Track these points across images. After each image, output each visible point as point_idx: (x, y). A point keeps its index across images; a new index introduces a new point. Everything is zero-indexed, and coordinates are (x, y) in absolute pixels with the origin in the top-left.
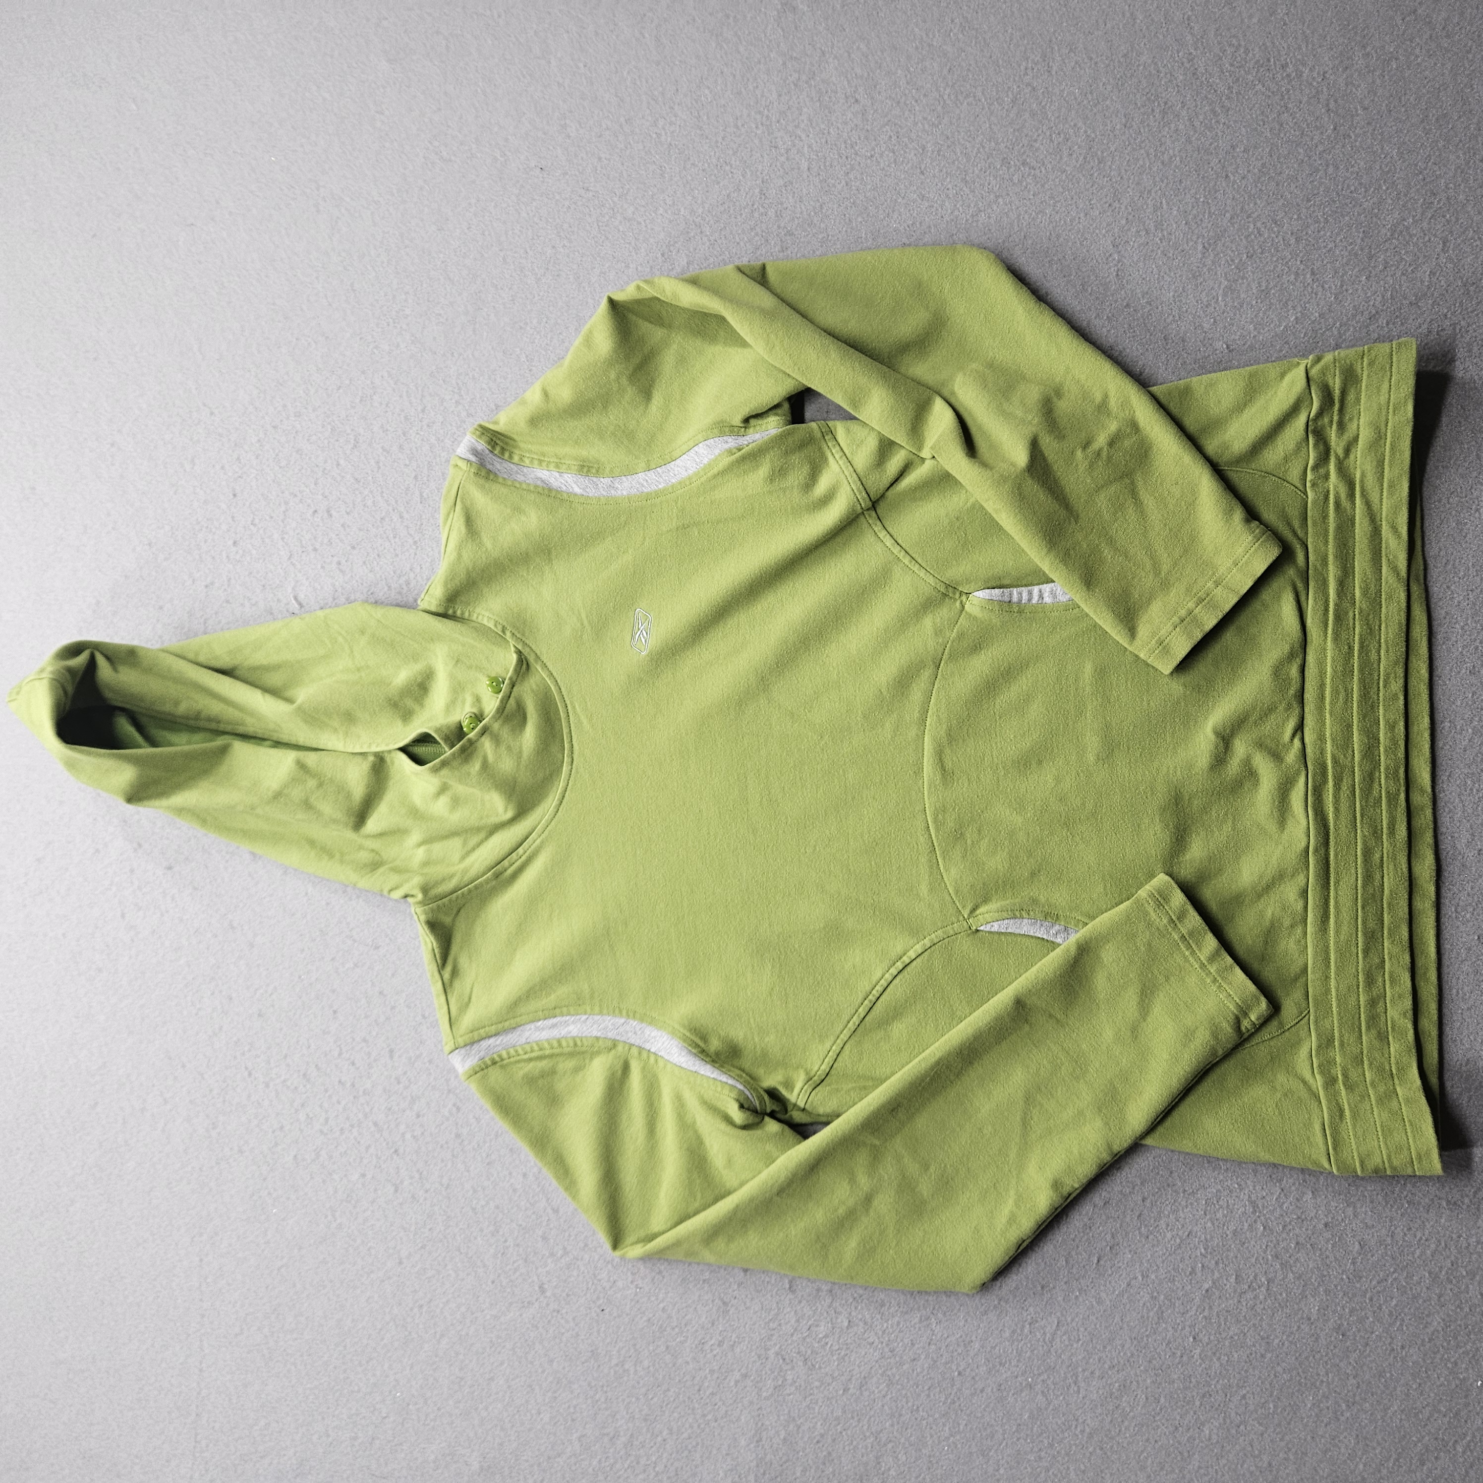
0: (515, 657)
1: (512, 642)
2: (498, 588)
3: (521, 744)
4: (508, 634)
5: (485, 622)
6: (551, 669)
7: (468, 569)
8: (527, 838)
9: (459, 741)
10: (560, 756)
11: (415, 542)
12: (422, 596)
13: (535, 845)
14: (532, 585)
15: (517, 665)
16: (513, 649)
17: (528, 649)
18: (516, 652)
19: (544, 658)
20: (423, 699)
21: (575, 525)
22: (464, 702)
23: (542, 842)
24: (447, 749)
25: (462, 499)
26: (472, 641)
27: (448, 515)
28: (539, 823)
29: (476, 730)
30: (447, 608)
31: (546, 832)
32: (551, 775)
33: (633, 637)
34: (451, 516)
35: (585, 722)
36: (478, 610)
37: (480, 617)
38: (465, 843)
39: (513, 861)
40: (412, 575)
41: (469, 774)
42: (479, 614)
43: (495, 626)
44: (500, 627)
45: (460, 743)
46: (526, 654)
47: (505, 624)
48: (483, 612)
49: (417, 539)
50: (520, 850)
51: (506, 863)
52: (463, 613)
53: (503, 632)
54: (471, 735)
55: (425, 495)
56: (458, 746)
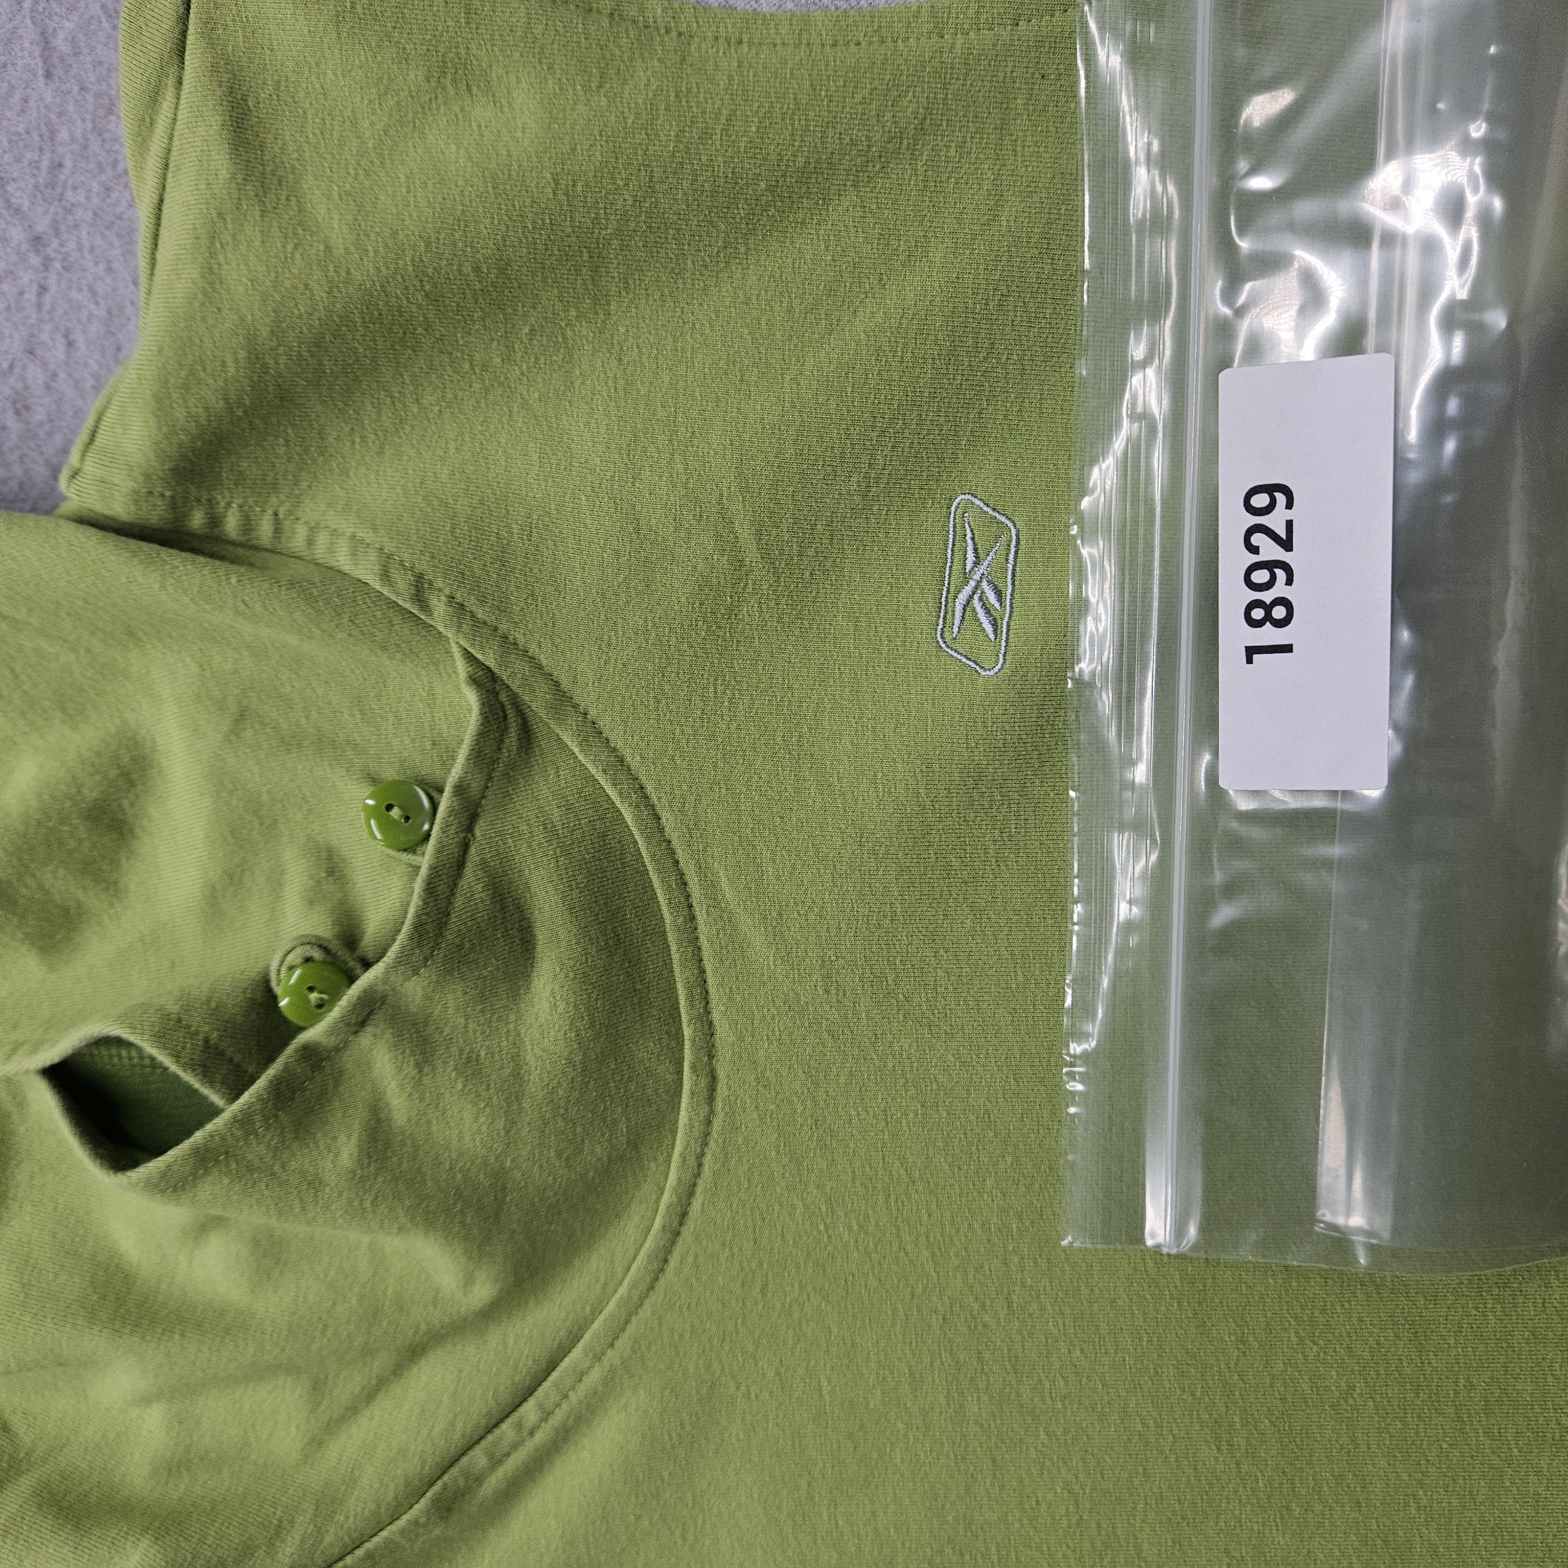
0: (471, 698)
1: (455, 641)
2: (386, 420)
3: (517, 1045)
4: (439, 606)
5: (343, 560)
6: (616, 737)
7: (251, 342)
8: (552, 1365)
9: (271, 1059)
10: (664, 1069)
11: (37, 241)
12: (74, 459)
13: (582, 1388)
14: (525, 405)
15: (482, 735)
16: (462, 668)
17: (521, 667)
18: (474, 681)
19: (586, 698)
20: (115, 864)
21: (706, 134)
22: (276, 882)
23: (609, 1380)
24: (216, 1099)
25: (209, 27)
26: (293, 640)
27: (154, 99)
28: (596, 1312)
29: (336, 1012)
30: (178, 508)
31: (624, 1342)
32: (634, 1145)
33: (942, 609)
34: (166, 106)
35: (757, 941)
36: (310, 511)
37: (322, 539)
38: (318, 1388)
39: (505, 1446)
40: (35, 375)
41: (315, 1184)
42: (313, 530)
43: (385, 575)
44: (403, 582)
45: (272, 1071)
46: (515, 685)
47: (423, 566)
48: (333, 520)
49: (40, 228)
50: (529, 1411)
51: (478, 1458)
52: (248, 526)
53: (420, 598)
54: (314, 1034)
55: (60, 43)
56: (261, 1083)
